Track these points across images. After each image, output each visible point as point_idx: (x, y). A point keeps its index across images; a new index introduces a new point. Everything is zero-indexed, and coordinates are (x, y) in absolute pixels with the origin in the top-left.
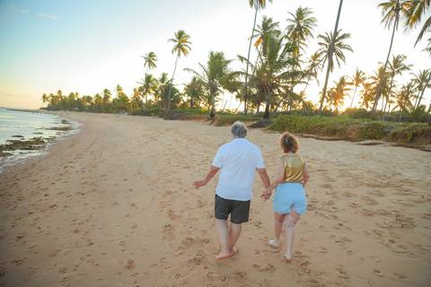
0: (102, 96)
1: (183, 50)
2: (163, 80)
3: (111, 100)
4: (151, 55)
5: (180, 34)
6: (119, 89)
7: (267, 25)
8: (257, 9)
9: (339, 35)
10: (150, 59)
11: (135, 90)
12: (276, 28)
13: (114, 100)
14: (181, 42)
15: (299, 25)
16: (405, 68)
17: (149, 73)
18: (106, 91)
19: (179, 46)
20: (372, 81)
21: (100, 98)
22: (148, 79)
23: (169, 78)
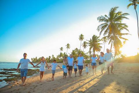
0: (48, 58)
1: (69, 48)
2: (64, 54)
3: (51, 59)
4: (62, 48)
6: (53, 56)
7: (85, 43)
10: (61, 49)
13: (52, 59)
14: (68, 46)
17: (61, 52)
18: (50, 57)
19: (68, 47)
22: (61, 53)
23: (66, 53)
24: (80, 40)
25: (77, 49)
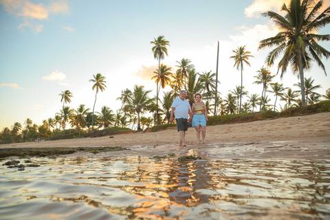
5: (98, 77)
9: (211, 74)
11: (44, 122)
12: (169, 71)
15: (184, 69)
16: (244, 93)
20: (226, 102)
21: (9, 130)
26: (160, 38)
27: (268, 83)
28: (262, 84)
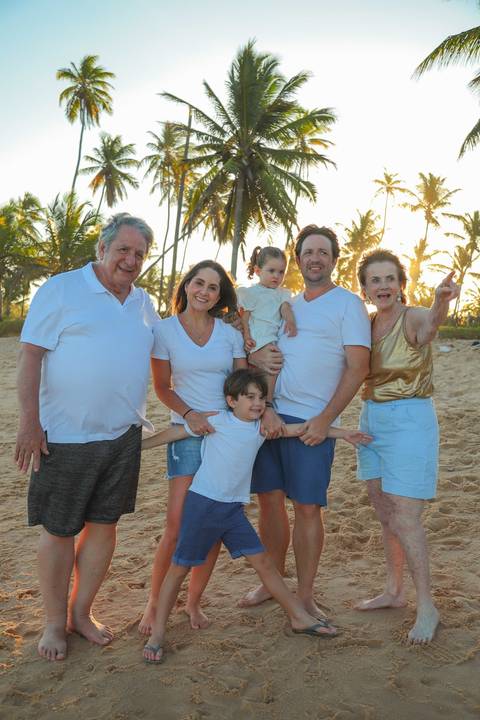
7: (112, 152)
8: (83, 124)
12: (130, 156)
15: (168, 156)
24: (71, 116)
25: (29, 202)
26: (87, 63)
27: (437, 213)
28: (422, 212)
